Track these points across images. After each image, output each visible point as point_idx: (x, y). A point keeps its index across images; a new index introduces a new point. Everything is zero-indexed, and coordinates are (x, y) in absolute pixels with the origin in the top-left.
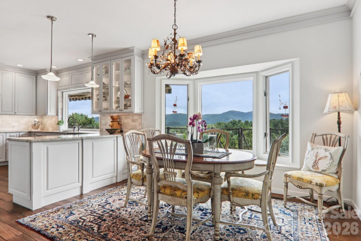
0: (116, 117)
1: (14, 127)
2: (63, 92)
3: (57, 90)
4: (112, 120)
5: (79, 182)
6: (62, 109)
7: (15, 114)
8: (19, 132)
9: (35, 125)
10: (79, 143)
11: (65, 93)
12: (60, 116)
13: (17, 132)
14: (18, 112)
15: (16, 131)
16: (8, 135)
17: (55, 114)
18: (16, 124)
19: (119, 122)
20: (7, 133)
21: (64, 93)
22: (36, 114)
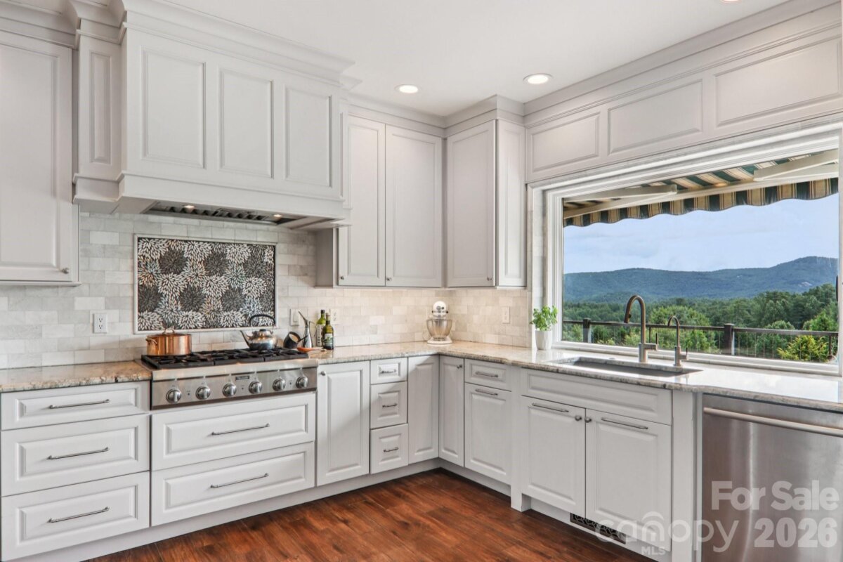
1: (374, 330)
2: (544, 192)
3: (526, 185)
6: (544, 260)
7: (388, 283)
8: (407, 357)
9: (437, 323)
11: (554, 196)
12: (537, 291)
16: (374, 368)
17: (519, 282)
18: (376, 320)
20: (373, 359)
21: (550, 195)
22: (445, 284)
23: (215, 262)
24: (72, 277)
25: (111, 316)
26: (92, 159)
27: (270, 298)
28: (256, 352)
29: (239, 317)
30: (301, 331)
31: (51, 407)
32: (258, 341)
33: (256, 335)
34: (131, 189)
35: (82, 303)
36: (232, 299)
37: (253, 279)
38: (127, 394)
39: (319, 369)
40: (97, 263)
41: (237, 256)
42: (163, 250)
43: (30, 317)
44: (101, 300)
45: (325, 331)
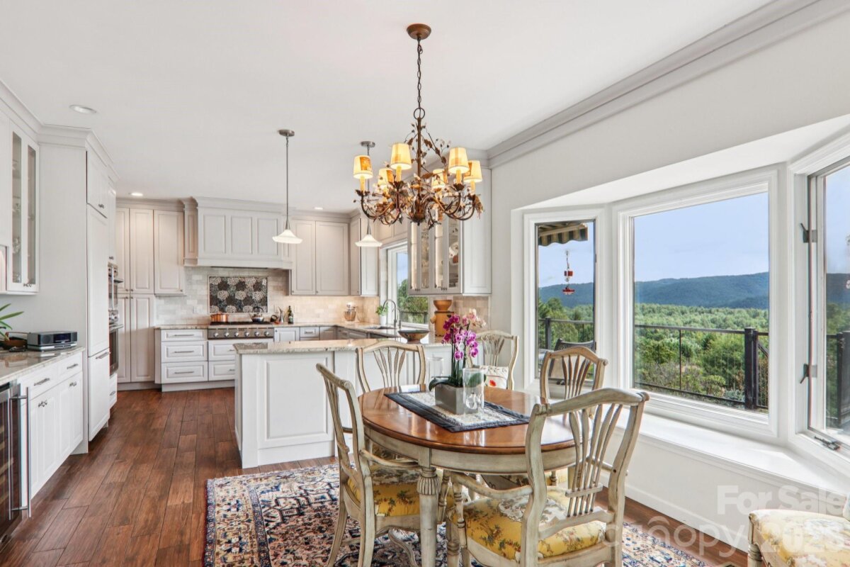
0: (444, 303)
1: (318, 316)
2: (387, 250)
4: (437, 310)
5: (327, 432)
6: (387, 282)
7: (317, 294)
8: (320, 327)
9: (348, 313)
10: (326, 359)
12: (383, 298)
13: (316, 326)
14: (321, 290)
15: (314, 324)
16: (303, 330)
17: (375, 293)
18: (321, 311)
19: (452, 314)
20: (302, 327)
21: (390, 252)
22: (350, 294)
23: (241, 285)
24: (184, 293)
25: (200, 307)
26: (189, 252)
27: (264, 301)
28: (256, 321)
29: (251, 308)
30: (279, 315)
31: (176, 335)
32: (256, 318)
33: (255, 316)
34: (200, 263)
35: (189, 302)
36: (248, 300)
37: (257, 292)
38: (199, 334)
39: (275, 329)
40: (195, 287)
41: (250, 283)
42: (219, 281)
43: (171, 307)
44: (196, 301)
45: (290, 315)
